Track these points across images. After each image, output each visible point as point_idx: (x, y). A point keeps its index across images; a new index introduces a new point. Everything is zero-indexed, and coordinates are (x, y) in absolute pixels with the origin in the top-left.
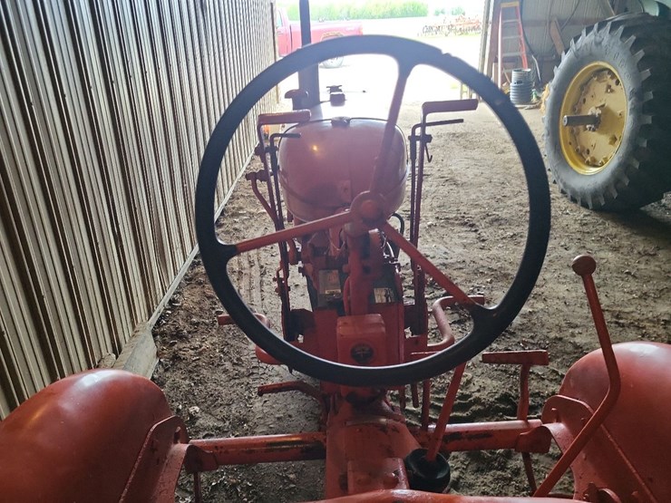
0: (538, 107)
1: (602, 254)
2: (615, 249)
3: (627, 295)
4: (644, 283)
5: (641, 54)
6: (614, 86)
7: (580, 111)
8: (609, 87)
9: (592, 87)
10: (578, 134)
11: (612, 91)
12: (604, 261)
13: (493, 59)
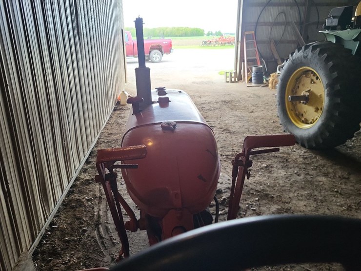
0: (267, 86)
1: (319, 179)
2: (326, 175)
3: (339, 208)
4: (347, 198)
5: (331, 63)
6: (315, 80)
7: (296, 92)
8: (312, 80)
9: (302, 80)
10: (296, 104)
11: (314, 83)
12: (322, 183)
13: (242, 60)
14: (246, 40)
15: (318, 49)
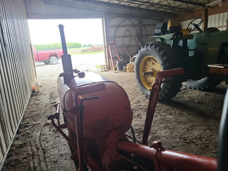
0: (126, 71)
1: (168, 117)
2: (171, 114)
3: (183, 130)
4: (185, 124)
5: (162, 52)
6: (154, 63)
7: (145, 71)
8: (153, 63)
9: (147, 63)
10: (146, 78)
11: (154, 64)
12: (170, 119)
13: (109, 58)
14: (110, 46)
15: (154, 46)
